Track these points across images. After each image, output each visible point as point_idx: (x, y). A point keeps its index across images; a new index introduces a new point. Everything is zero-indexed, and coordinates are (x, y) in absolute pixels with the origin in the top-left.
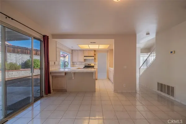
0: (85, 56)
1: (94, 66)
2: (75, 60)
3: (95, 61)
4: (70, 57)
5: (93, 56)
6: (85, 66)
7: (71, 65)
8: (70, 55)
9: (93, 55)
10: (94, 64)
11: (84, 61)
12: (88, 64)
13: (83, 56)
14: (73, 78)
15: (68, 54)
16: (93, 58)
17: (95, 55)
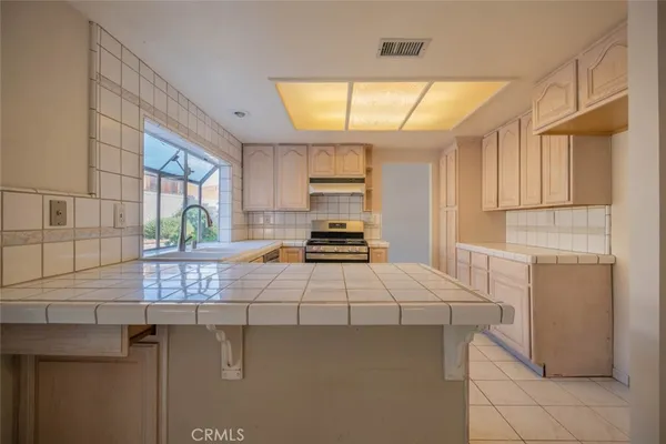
0: (312, 180)
1: (360, 235)
2: (259, 198)
3: (369, 208)
4: (227, 185)
5: (362, 181)
6: (314, 234)
7: (234, 228)
8: (227, 171)
9: (361, 173)
10: (366, 225)
11: (312, 208)
12: (332, 225)
13: (306, 180)
14: (233, 373)
15: (217, 166)
16: (359, 189)
17: (369, 171)
